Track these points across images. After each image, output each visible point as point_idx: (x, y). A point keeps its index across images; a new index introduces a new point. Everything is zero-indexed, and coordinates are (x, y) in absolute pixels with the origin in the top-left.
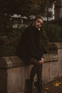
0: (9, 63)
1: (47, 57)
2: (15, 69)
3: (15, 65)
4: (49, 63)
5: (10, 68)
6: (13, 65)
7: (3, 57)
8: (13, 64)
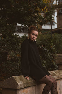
0: (20, 83)
1: (58, 74)
2: (26, 90)
3: (25, 85)
4: (60, 81)
5: (20, 89)
6: (24, 86)
7: (13, 77)
8: (24, 84)
